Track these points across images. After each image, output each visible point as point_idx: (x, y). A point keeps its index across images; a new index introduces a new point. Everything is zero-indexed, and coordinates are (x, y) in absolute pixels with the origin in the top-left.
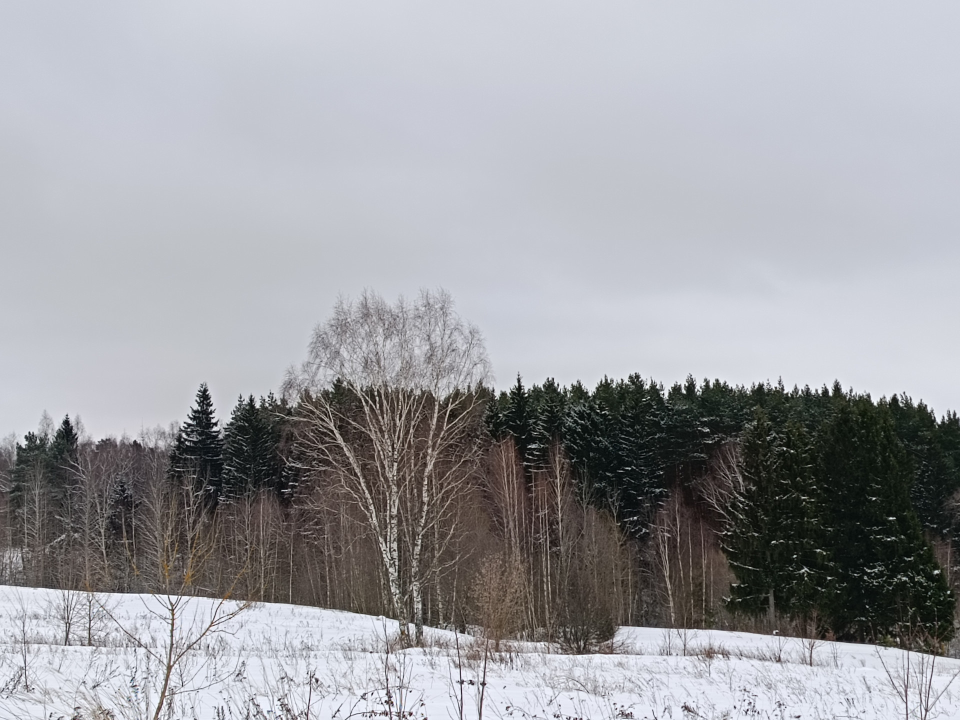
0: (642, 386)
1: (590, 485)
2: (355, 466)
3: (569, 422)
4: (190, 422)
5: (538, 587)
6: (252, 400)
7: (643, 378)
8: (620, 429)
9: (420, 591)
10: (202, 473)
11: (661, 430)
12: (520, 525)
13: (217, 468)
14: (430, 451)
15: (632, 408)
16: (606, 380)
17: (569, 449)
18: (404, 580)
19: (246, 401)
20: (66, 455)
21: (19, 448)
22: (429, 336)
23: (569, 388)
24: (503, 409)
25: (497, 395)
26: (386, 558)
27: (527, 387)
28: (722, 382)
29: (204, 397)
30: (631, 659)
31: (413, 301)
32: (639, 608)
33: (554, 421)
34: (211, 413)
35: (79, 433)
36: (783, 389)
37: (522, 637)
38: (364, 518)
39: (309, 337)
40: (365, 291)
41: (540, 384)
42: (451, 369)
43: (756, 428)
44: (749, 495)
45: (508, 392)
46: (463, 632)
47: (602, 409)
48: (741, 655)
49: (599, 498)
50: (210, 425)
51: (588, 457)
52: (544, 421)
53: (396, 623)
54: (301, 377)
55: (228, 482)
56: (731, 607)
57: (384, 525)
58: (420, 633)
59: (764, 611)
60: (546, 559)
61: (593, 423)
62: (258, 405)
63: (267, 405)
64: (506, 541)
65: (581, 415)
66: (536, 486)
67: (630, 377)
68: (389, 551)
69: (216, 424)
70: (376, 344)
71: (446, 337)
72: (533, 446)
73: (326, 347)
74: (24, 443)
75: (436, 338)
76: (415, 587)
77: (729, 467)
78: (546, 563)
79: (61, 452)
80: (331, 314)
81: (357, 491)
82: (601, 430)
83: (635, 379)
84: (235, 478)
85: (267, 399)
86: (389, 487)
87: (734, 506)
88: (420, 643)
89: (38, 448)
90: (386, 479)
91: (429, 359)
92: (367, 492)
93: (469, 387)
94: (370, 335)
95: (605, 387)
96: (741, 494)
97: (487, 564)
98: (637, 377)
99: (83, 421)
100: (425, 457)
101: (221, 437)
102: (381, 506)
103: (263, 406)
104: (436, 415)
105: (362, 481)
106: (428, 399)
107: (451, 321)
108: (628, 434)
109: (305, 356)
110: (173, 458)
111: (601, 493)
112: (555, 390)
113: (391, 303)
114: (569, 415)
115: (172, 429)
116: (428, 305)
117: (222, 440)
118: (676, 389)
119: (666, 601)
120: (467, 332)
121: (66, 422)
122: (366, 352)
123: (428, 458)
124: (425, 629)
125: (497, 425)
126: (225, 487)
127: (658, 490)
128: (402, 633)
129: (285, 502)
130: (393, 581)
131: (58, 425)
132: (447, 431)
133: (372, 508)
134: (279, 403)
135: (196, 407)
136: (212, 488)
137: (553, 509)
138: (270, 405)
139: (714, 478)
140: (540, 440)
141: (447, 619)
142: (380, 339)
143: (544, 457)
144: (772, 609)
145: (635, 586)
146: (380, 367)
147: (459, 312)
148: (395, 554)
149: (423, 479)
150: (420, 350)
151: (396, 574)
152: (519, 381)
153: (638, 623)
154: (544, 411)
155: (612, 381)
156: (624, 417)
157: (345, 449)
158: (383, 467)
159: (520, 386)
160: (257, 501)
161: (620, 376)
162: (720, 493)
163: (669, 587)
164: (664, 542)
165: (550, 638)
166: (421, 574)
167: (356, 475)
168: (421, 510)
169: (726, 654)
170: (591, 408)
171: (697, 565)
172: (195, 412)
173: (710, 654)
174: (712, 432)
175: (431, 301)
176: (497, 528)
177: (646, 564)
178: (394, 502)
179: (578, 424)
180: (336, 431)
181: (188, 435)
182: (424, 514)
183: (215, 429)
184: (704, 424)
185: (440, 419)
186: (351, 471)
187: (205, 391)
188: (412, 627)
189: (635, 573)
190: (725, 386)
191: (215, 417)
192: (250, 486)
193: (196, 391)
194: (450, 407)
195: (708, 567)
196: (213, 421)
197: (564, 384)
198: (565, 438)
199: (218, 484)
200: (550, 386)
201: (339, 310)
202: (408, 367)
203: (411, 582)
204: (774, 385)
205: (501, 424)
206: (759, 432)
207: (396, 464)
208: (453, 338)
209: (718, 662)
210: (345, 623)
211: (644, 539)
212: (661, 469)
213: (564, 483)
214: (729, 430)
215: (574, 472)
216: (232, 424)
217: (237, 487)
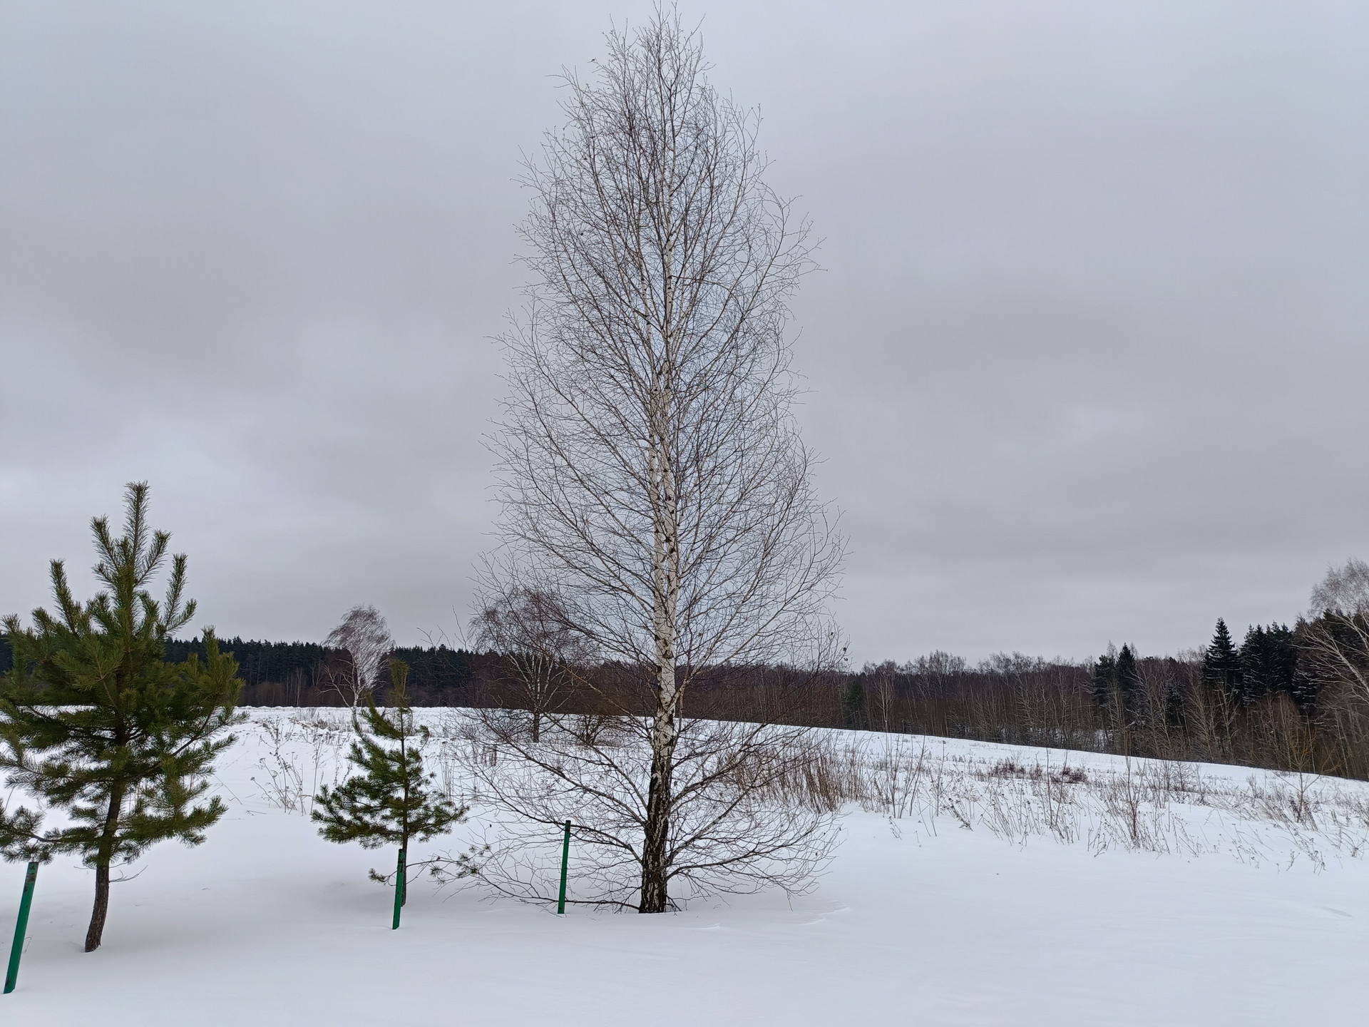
4: (1214, 645)
6: (1259, 628)
10: (1230, 681)
13: (1240, 678)
19: (1255, 629)
20: (1128, 669)
21: (1097, 665)
29: (1222, 628)
34: (1229, 638)
35: (1134, 655)
50: (1229, 647)
55: (1249, 686)
62: (1265, 631)
63: (1272, 631)
69: (1233, 646)
74: (1099, 662)
79: (1124, 668)
84: (1254, 683)
85: (1271, 627)
89: (1109, 665)
99: (1136, 647)
101: (1238, 655)
103: (1268, 632)
110: (1204, 670)
115: (1201, 650)
117: (1239, 657)
121: (1125, 648)
126: (1248, 690)
129: (1298, 701)
131: (1119, 650)
134: (1281, 629)
135: (1217, 635)
136: (1237, 691)
138: (1275, 631)
160: (1275, 700)
172: (1216, 638)
180: (1341, 656)
181: (1212, 654)
183: (1233, 649)
187: (1222, 623)
191: (1232, 641)
192: (1268, 690)
193: (1215, 623)
196: (1231, 644)
199: (1241, 687)
216: (1246, 645)
217: (1258, 691)
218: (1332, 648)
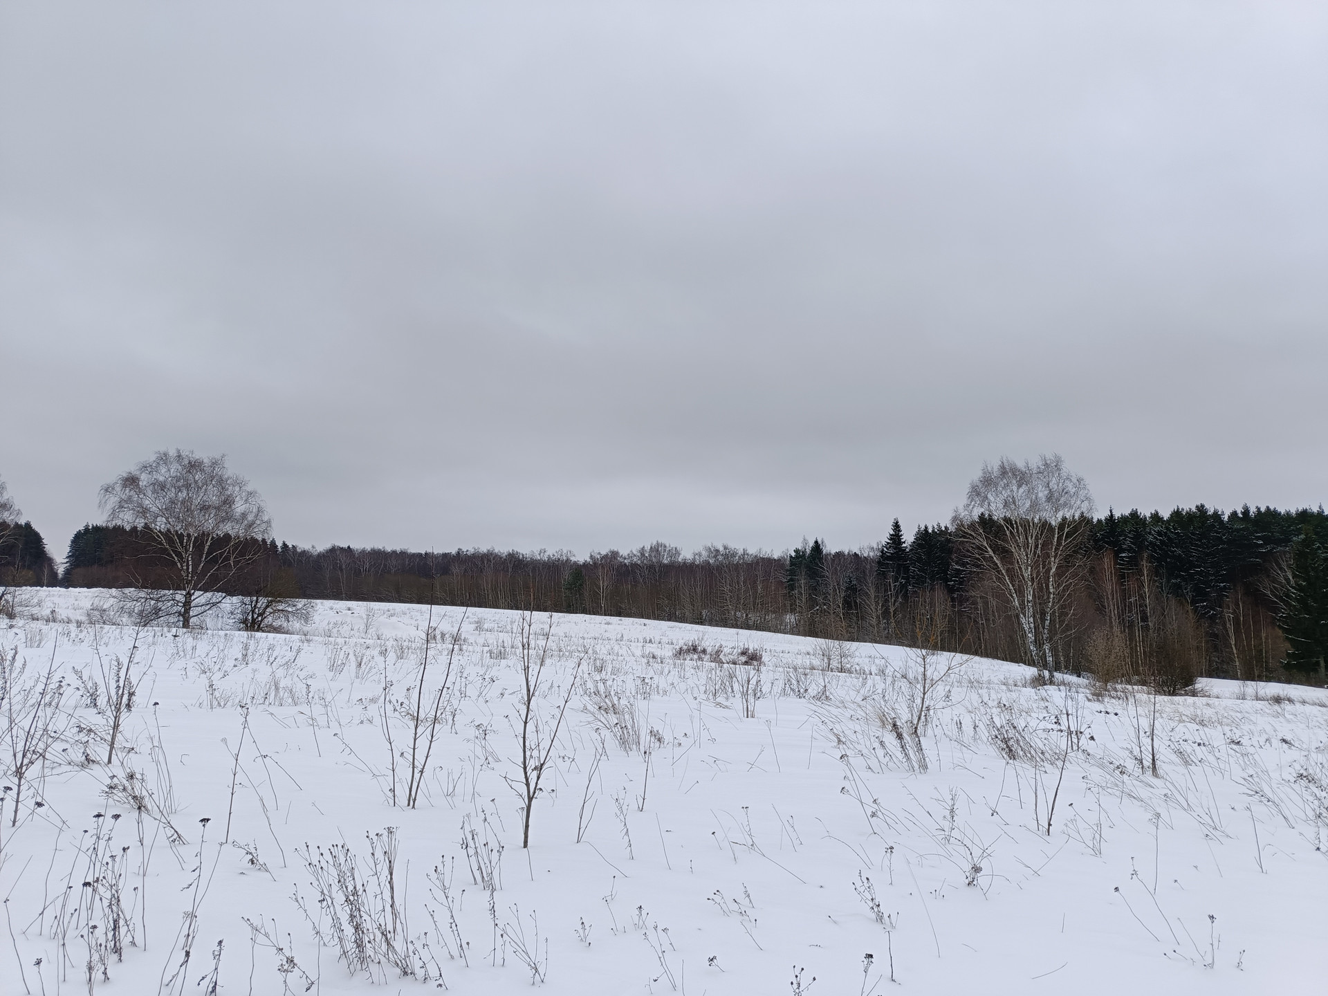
0: (1206, 512)
1: (1168, 581)
2: (1002, 569)
3: (1150, 538)
4: (889, 541)
5: (1133, 650)
6: (926, 527)
7: (1207, 506)
8: (1190, 542)
9: (1051, 650)
10: (898, 572)
11: (1224, 543)
12: (1118, 608)
13: (907, 569)
14: (1053, 559)
15: (1200, 528)
16: (1178, 509)
17: (1151, 557)
18: (1039, 643)
19: (923, 528)
20: (817, 561)
21: (791, 557)
22: (1048, 484)
23: (1148, 515)
24: (1101, 530)
25: (1095, 520)
26: (1026, 627)
27: (1117, 515)
28: (1272, 508)
29: (897, 526)
30: (1212, 701)
31: (1035, 463)
32: (1210, 666)
33: (1139, 538)
34: (901, 536)
35: (824, 548)
36: (1323, 512)
37: (1122, 681)
38: (1008, 601)
39: (966, 489)
41: (1127, 512)
42: (1065, 505)
43: (1304, 540)
44: (1299, 588)
45: (1103, 519)
46: (1079, 676)
47: (1175, 529)
48: (1304, 702)
49: (1176, 590)
50: (900, 543)
51: (1166, 562)
52: (1130, 538)
53: (1035, 669)
54: (963, 514)
55: (913, 578)
56: (1288, 667)
57: (1022, 604)
58: (1052, 676)
59: (1316, 671)
60: (1139, 630)
61: (1169, 538)
62: (930, 531)
63: (936, 530)
64: (1108, 618)
65: (1159, 533)
66: (1128, 581)
67: (1197, 507)
68: (1027, 622)
69: (904, 542)
70: (1012, 491)
71: (1061, 485)
72: (1124, 555)
73: (978, 494)
74: (793, 554)
75: (1053, 485)
76: (1046, 647)
77: (1281, 569)
78: (1138, 634)
79: (814, 559)
80: (981, 473)
81: (1004, 585)
82: (1175, 543)
83: (1201, 508)
84: (918, 575)
86: (1026, 583)
87: (1288, 596)
88: (1052, 683)
89: (801, 557)
90: (1023, 576)
91: (1049, 499)
92: (1010, 585)
93: (1074, 516)
94: (1007, 485)
95: (1177, 514)
96: (1293, 588)
97: (1096, 633)
98: (1202, 506)
99: (825, 541)
100: (1050, 563)
101: (908, 550)
102: (1020, 592)
103: (933, 531)
104: (1056, 536)
105: (1007, 578)
106: (1045, 525)
107: (1064, 475)
108: (1197, 545)
109: (965, 501)
110: (879, 563)
111: (1178, 586)
112: (1138, 517)
113: (1021, 465)
114: (1150, 533)
115: (878, 546)
116: (1046, 465)
117: (908, 552)
118: (1234, 514)
119: (1233, 661)
120: (1074, 480)
121: (816, 542)
122: (1005, 496)
123: (1052, 563)
124: (1055, 674)
125: (1096, 541)
126: (912, 581)
127: (1222, 585)
128: (1040, 675)
129: (951, 590)
130: (1031, 642)
131: (811, 544)
132: (1065, 546)
133: (1014, 595)
134: (943, 529)
135: (892, 532)
136: (904, 581)
137: (1142, 597)
138: (938, 531)
139: (1268, 576)
140: (1129, 551)
141: (1066, 668)
142: (1015, 488)
143: (1134, 562)
144: (1323, 670)
145: (1207, 651)
146: (1015, 506)
147: (1068, 467)
148: (1032, 625)
149: (1049, 578)
150: (1042, 494)
151: (1033, 638)
152: (1111, 511)
153: (1210, 676)
154: (1130, 531)
155: (1183, 509)
156: (1193, 534)
157: (995, 558)
158: (1020, 568)
159: (1112, 515)
160: (933, 589)
161: (1189, 505)
162: (1274, 587)
163: (1235, 651)
164: (1229, 621)
165: (1143, 683)
166: (1050, 639)
167: (1002, 574)
168: (1049, 598)
169: (1290, 700)
170: (1167, 528)
171: (1258, 636)
172: (891, 535)
173: (1278, 700)
174: (1265, 544)
175: (1048, 462)
176: (1101, 609)
177: (1216, 636)
178: (1030, 591)
179: (1157, 539)
180: (988, 547)
181: (887, 549)
182: (1051, 600)
183: (904, 545)
184: (1258, 538)
185: (1060, 538)
186: (999, 572)
187: (897, 522)
188: (1046, 673)
189: (1207, 642)
190: (1275, 511)
191: (904, 538)
192: (928, 580)
193: (891, 522)
194: (1066, 530)
195: (1267, 638)
196: (902, 540)
197: (1146, 512)
198: (1148, 549)
199: (907, 579)
200: (1134, 515)
201: (985, 471)
202: (1035, 506)
203: (1044, 644)
204: (1315, 509)
205: (1099, 540)
206: (1307, 543)
207: (1030, 568)
208: (1065, 484)
209: (1287, 706)
210: (997, 667)
211: (1213, 618)
212: (1225, 570)
213: (1150, 580)
214: (1278, 542)
215: (1155, 572)
216: (914, 542)
217: (920, 581)
218: (981, 540)
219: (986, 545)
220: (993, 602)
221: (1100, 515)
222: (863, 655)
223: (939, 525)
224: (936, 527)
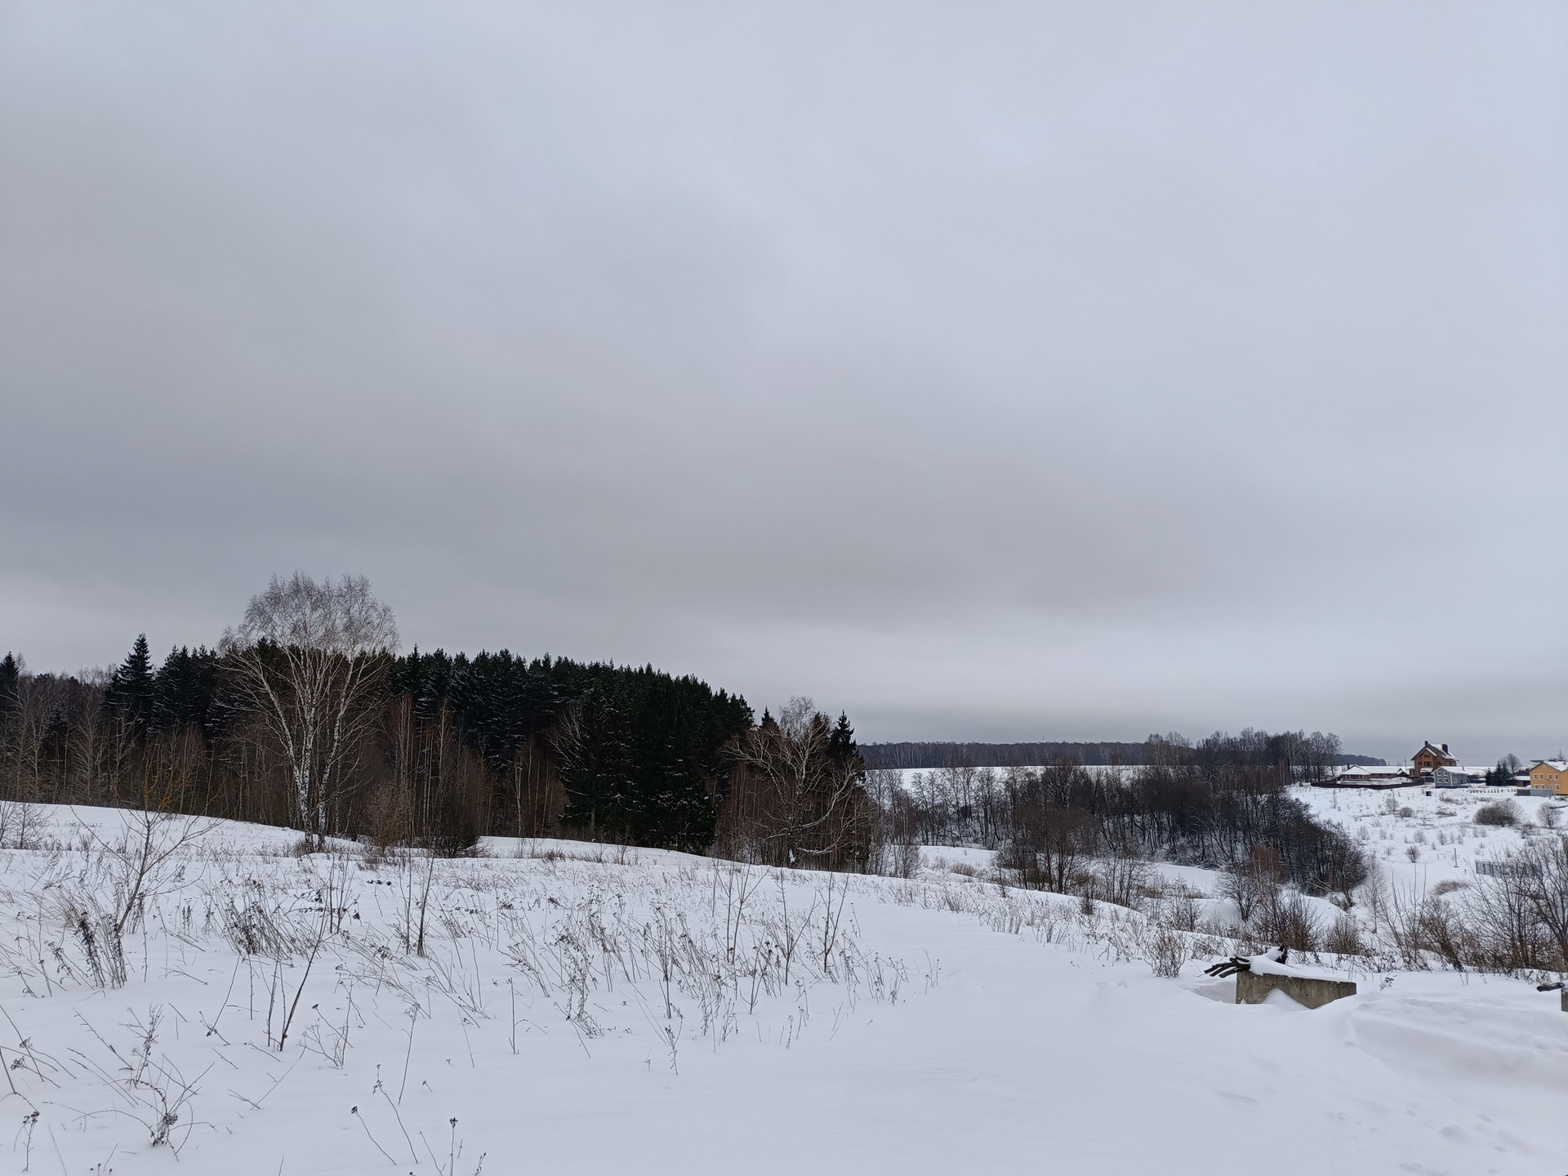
0: (510, 659)
1: (465, 731)
2: (278, 709)
3: (453, 682)
4: (128, 665)
5: (419, 807)
6: (185, 650)
7: (510, 653)
8: (492, 690)
9: (325, 809)
10: (134, 707)
11: (522, 692)
12: (409, 759)
13: (148, 704)
14: (343, 700)
15: (503, 675)
16: (484, 653)
17: (451, 703)
18: (311, 802)
19: (180, 650)
20: (6, 686)
22: (349, 610)
23: (454, 657)
24: (402, 670)
25: (397, 658)
26: (299, 782)
27: (421, 654)
28: (570, 660)
29: (142, 645)
30: (492, 861)
31: (337, 583)
32: (494, 823)
33: (441, 682)
34: (147, 658)
35: (20, 668)
36: (613, 667)
37: (401, 844)
38: (282, 750)
39: (245, 605)
40: (296, 573)
41: (432, 653)
42: (366, 637)
43: (593, 693)
44: (584, 741)
45: (406, 657)
46: (354, 840)
47: (479, 674)
48: (573, 858)
49: (471, 741)
50: (145, 668)
51: (465, 710)
52: (433, 681)
53: (303, 834)
54: (237, 636)
55: (156, 715)
56: (564, 822)
57: (298, 753)
58: (322, 841)
59: (587, 825)
60: (428, 785)
61: (472, 684)
62: (190, 655)
63: (198, 655)
64: (396, 771)
65: (463, 678)
66: (423, 729)
67: (501, 652)
68: (301, 776)
69: (150, 668)
70: (303, 614)
71: (363, 613)
72: (423, 699)
73: (261, 613)
75: (355, 610)
76: (321, 806)
77: (570, 721)
78: (427, 789)
80: (267, 588)
81: (278, 728)
82: (477, 690)
83: (505, 654)
84: (164, 712)
86: (307, 727)
87: (573, 749)
88: (320, 849)
90: (304, 720)
91: (347, 628)
92: (287, 730)
93: (374, 651)
94: (299, 607)
95: (482, 658)
96: (578, 741)
97: (381, 789)
98: (507, 652)
99: (25, 658)
100: (339, 704)
101: (153, 678)
102: (298, 739)
103: (194, 655)
104: (351, 672)
105: (283, 721)
106: (339, 659)
107: (368, 601)
108: (498, 693)
109: (241, 620)
110: (108, 693)
111: (474, 737)
112: (443, 658)
113: (319, 583)
114: (453, 677)
115: (110, 670)
116: (350, 587)
117: (154, 681)
118: (536, 663)
119: (516, 816)
120: (380, 610)
121: (9, 657)
122: (295, 619)
123: (342, 705)
124: (326, 838)
125: (395, 682)
126: (154, 720)
127: (516, 736)
128: (307, 841)
129: (207, 734)
130: (302, 800)
132: (358, 685)
133: (290, 742)
134: (209, 654)
135: (133, 653)
136: (141, 720)
137: (436, 748)
138: (201, 655)
139: (559, 728)
140: (429, 695)
141: (341, 830)
142: (308, 611)
143: (433, 707)
144: (593, 823)
145: (493, 807)
146: (306, 632)
147: (375, 593)
148: (307, 780)
149: (335, 723)
150: (340, 622)
151: (306, 795)
152: (415, 649)
153: (493, 834)
154: (433, 673)
155: (488, 654)
156: (495, 681)
157: (271, 695)
158: (302, 709)
159: (416, 653)
160: (182, 732)
161: (493, 651)
162: (562, 739)
163: (519, 807)
164: (518, 774)
165: (424, 845)
166: (327, 796)
167: (279, 716)
168: (332, 745)
169: (562, 856)
170: (471, 673)
171: (542, 790)
172: (132, 657)
173: (551, 857)
174: (560, 695)
175: (352, 584)
176: (390, 761)
177: (503, 790)
178: (310, 738)
179: (460, 684)
180: (264, 681)
181: (123, 675)
182: (334, 749)
183: (149, 672)
184: (554, 689)
185: (354, 676)
186: (275, 712)
187: (143, 640)
188: (316, 838)
189: (494, 797)
190: (572, 663)
191: (150, 662)
192: (177, 720)
193: (135, 639)
194: (363, 667)
195: (549, 792)
196: (148, 665)
197: (451, 653)
198: (449, 695)
199: (147, 717)
200: (439, 655)
201: (274, 586)
202: (330, 635)
203: (318, 801)
204: (608, 664)
205: (398, 681)
206: (595, 696)
207: (314, 709)
208: (369, 613)
209: (559, 863)
210: (256, 832)
211: (503, 771)
212: (520, 720)
213: (447, 729)
214: (572, 694)
215: (453, 721)
216: (164, 668)
217: (165, 721)
218: (257, 671)
219: (263, 679)
220: (261, 750)
221: (403, 652)
222: (62, 822)
223: (203, 649)
224: (198, 650)
